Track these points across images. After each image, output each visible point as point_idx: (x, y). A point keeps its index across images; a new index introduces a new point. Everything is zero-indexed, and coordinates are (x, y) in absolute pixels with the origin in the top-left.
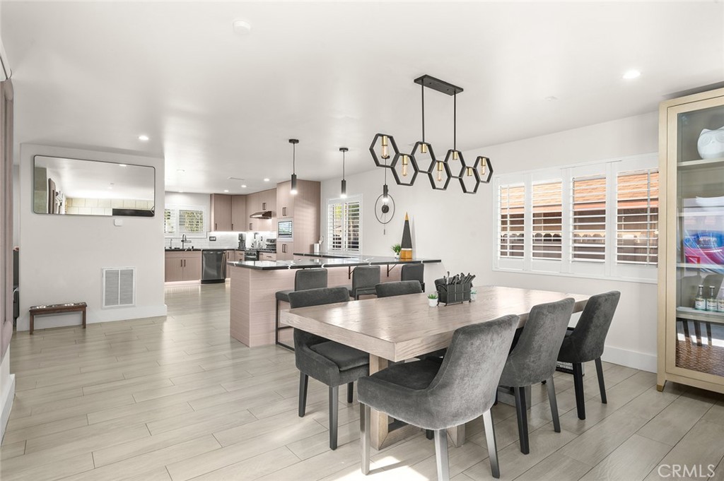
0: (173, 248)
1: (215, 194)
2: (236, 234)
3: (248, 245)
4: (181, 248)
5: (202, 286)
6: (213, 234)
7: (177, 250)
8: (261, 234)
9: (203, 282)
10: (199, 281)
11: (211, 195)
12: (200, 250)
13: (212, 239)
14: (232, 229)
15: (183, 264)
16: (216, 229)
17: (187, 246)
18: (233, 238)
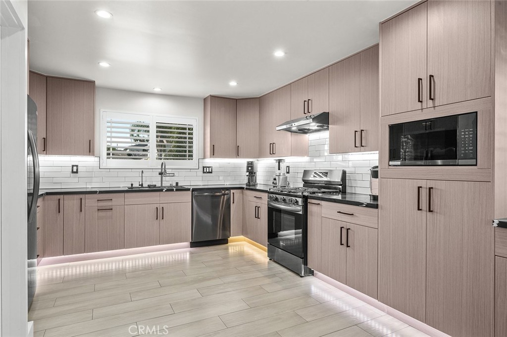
0: (145, 185)
1: (212, 97)
2: (242, 162)
3: (261, 180)
4: (159, 185)
5: (191, 253)
6: (210, 162)
7: (153, 189)
8: (289, 160)
9: (194, 244)
10: (187, 244)
11: (205, 100)
12: (188, 190)
13: (207, 170)
14: (237, 154)
15: (160, 214)
16: (213, 154)
17: (168, 182)
18: (236, 168)
